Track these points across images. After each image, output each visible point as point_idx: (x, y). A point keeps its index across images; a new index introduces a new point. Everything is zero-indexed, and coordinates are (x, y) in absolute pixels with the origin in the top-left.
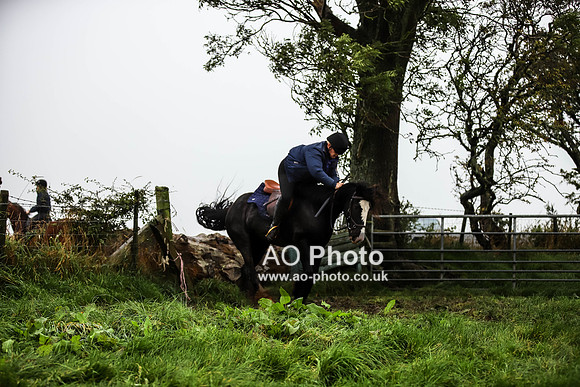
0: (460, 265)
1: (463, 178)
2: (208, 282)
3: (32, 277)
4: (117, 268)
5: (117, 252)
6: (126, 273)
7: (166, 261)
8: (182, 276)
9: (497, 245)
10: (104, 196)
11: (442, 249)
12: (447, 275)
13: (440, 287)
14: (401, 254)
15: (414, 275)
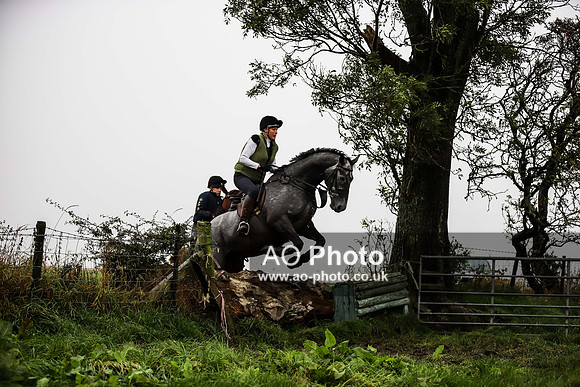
0: (511, 309)
1: (516, 219)
2: (249, 322)
3: (68, 312)
4: (156, 305)
5: (156, 288)
6: (164, 311)
7: (206, 298)
8: (223, 315)
9: (549, 288)
10: (144, 229)
11: (492, 292)
12: (497, 319)
13: (490, 332)
14: (450, 297)
15: (462, 318)
